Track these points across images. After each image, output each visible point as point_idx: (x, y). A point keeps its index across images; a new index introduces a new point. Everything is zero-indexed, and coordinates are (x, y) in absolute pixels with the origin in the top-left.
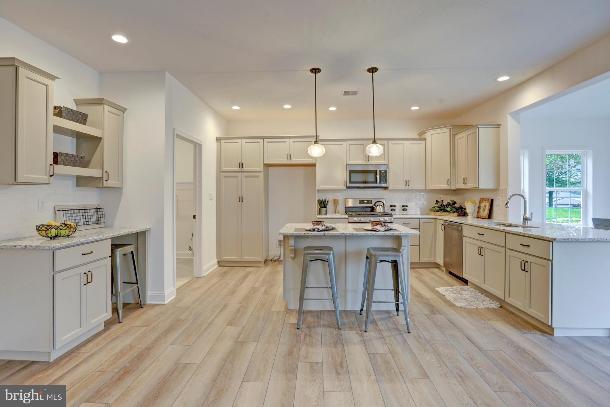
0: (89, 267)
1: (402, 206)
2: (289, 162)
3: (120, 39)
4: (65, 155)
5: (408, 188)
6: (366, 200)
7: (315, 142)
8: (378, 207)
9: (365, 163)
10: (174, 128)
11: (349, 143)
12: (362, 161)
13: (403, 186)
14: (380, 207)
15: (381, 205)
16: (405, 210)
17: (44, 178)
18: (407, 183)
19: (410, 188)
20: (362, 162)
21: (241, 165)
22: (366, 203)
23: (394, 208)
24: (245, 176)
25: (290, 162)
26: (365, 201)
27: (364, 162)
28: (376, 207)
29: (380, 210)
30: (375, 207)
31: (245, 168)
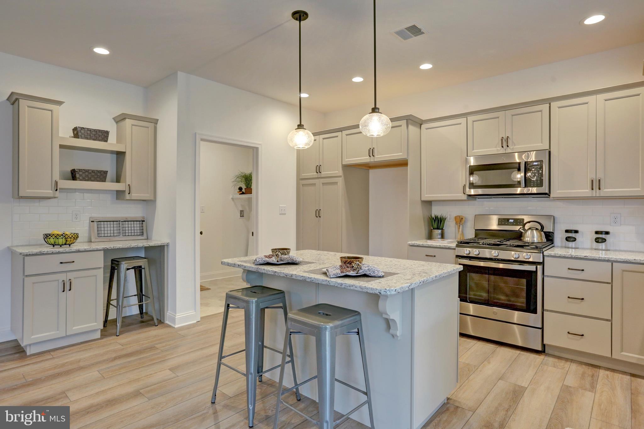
0: (71, 276)
1: (594, 233)
2: (371, 161)
3: (101, 51)
4: (83, 171)
5: (600, 193)
6: (512, 219)
7: (298, 126)
8: (529, 232)
9: (502, 151)
10: (196, 133)
11: (471, 118)
12: (496, 147)
13: (586, 191)
14: (535, 231)
15: (537, 229)
16: (600, 240)
17: (49, 192)
18: (596, 184)
19: (602, 195)
20: (495, 149)
21: (318, 169)
22: (512, 224)
23: (573, 235)
24: (323, 183)
25: (373, 161)
26: (511, 221)
27: (499, 148)
28: (526, 231)
29: (533, 237)
30: (523, 231)
31: (324, 173)
